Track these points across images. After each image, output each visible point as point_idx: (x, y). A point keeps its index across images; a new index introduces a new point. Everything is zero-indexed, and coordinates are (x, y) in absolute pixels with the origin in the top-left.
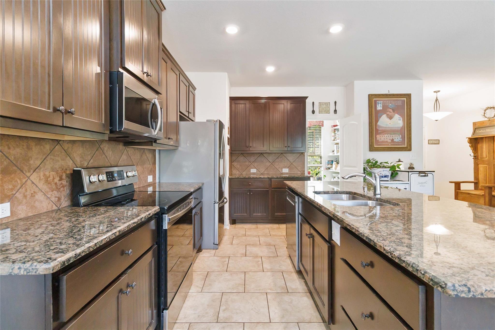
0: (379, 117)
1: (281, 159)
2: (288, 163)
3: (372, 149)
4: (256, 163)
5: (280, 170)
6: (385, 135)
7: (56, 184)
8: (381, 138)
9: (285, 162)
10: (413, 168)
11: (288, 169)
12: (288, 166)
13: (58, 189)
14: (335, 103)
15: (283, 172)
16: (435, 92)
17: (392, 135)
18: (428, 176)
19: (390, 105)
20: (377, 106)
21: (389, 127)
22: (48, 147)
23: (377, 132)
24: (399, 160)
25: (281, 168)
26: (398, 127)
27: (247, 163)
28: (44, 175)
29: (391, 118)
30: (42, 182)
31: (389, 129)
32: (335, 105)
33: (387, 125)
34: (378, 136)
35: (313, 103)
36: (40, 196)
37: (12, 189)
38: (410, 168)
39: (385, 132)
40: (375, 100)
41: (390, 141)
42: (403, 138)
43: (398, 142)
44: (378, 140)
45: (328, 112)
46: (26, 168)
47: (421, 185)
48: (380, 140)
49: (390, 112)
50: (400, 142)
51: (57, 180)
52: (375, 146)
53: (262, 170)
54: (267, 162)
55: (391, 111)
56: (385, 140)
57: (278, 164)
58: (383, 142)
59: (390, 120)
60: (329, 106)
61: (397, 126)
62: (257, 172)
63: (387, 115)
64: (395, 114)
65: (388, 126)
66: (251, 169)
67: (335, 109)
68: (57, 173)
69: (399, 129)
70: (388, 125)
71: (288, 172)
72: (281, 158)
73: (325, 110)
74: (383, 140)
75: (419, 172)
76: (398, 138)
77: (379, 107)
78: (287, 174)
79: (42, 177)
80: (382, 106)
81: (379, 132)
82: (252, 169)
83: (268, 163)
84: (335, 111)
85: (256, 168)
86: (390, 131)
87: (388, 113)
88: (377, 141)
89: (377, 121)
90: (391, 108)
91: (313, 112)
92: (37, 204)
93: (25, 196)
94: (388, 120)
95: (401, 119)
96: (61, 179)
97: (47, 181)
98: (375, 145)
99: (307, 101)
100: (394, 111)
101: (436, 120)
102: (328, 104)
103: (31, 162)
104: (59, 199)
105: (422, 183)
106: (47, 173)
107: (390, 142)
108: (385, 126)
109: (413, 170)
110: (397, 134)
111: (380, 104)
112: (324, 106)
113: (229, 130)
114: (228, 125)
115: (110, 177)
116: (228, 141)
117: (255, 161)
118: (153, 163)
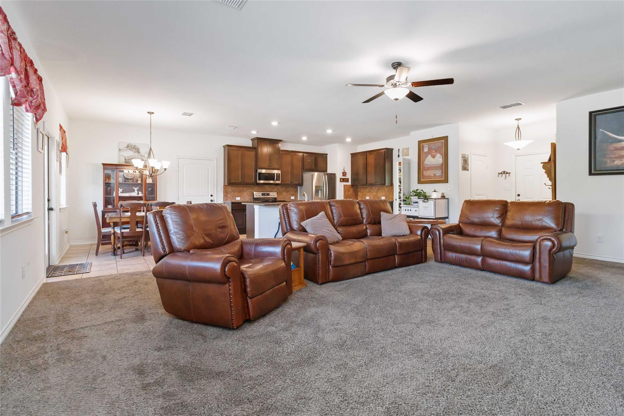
2: (385, 193)
3: (420, 182)
5: (380, 198)
6: (429, 171)
8: (427, 173)
9: (383, 192)
11: (384, 197)
13: (250, 196)
16: (516, 119)
17: (435, 171)
19: (433, 147)
20: (424, 149)
21: (433, 165)
22: (246, 187)
24: (435, 190)
25: (382, 196)
26: (439, 164)
27: (365, 193)
29: (434, 157)
34: (424, 172)
35: (399, 149)
37: (240, 195)
40: (422, 145)
41: (433, 175)
42: (442, 172)
43: (439, 176)
45: (407, 155)
48: (426, 175)
49: (433, 152)
52: (422, 180)
53: (372, 198)
54: (374, 192)
56: (429, 175)
57: (379, 193)
59: (433, 159)
60: (408, 151)
62: (369, 198)
63: (432, 155)
64: (437, 154)
65: (432, 164)
66: (366, 197)
69: (440, 165)
71: (385, 199)
72: (381, 189)
73: (405, 154)
76: (439, 173)
77: (426, 150)
79: (246, 193)
80: (427, 149)
81: (425, 169)
85: (369, 196)
86: (433, 168)
87: (432, 153)
88: (423, 176)
90: (434, 149)
91: (399, 156)
92: (245, 199)
93: (243, 197)
94: (432, 159)
95: (441, 157)
96: (251, 194)
97: (248, 194)
99: (394, 150)
100: (436, 151)
101: (518, 149)
102: (407, 149)
103: (244, 190)
105: (425, 207)
110: (438, 170)
111: (426, 148)
112: (405, 151)
113: (344, 174)
114: (343, 171)
115: (263, 194)
116: (343, 180)
117: (368, 192)
118: (295, 192)
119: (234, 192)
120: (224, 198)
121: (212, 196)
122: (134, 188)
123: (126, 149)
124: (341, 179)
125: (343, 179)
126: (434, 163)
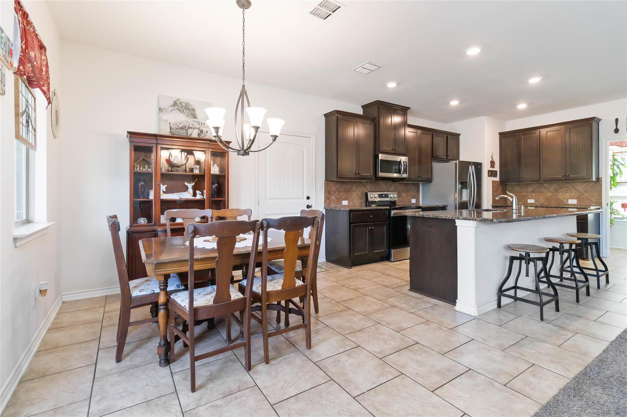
1: (567, 189)
2: (577, 193)
4: (534, 194)
5: (565, 201)
7: (360, 197)
9: (571, 192)
11: (576, 200)
12: (577, 196)
13: (361, 199)
15: (569, 203)
22: (358, 184)
25: (566, 199)
27: (524, 194)
28: (357, 193)
30: (356, 196)
35: (618, 119)
36: (355, 200)
37: (348, 197)
46: (352, 191)
51: (361, 196)
53: (542, 201)
54: (548, 192)
57: (563, 194)
62: (535, 202)
68: (361, 193)
71: (576, 203)
72: (566, 187)
78: (574, 205)
79: (356, 194)
82: (529, 199)
83: (549, 193)
85: (533, 198)
91: (617, 131)
92: (355, 203)
93: (351, 200)
97: (358, 196)
103: (353, 189)
104: (362, 202)
106: (358, 193)
113: (492, 164)
114: (491, 159)
115: (380, 196)
116: (492, 174)
117: (533, 192)
118: (416, 192)
119: (340, 192)
120: (325, 202)
121: (308, 198)
122: (186, 184)
123: (170, 109)
124: (489, 171)
125: (492, 172)
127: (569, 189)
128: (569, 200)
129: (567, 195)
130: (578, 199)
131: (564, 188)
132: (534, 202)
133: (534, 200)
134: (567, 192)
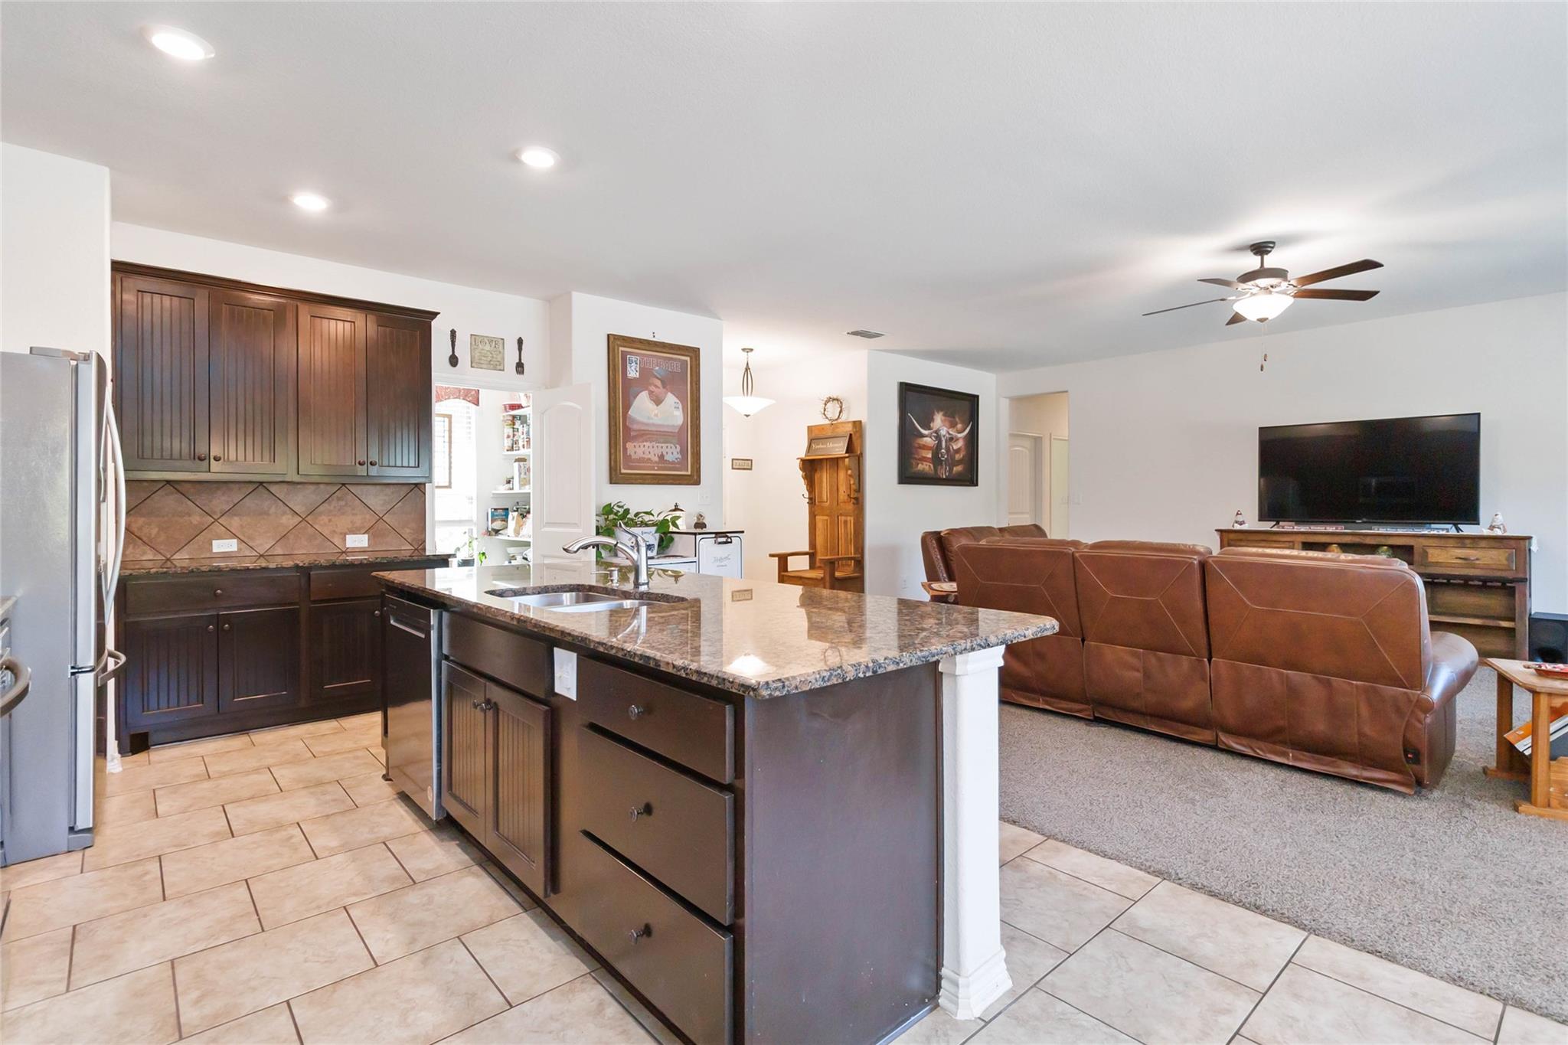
0: (632, 398)
1: (342, 503)
2: (368, 516)
3: (616, 477)
4: (236, 518)
5: (337, 541)
6: (645, 443)
8: (638, 450)
9: (353, 514)
10: (704, 526)
11: (366, 536)
12: (367, 526)
14: (520, 342)
15: (347, 546)
16: (744, 350)
17: (660, 445)
18: (731, 542)
19: (657, 368)
20: (628, 368)
21: (654, 425)
23: (628, 438)
24: (676, 506)
25: (341, 534)
26: (673, 426)
29: (658, 401)
31: (654, 429)
32: (520, 349)
33: (649, 418)
34: (629, 445)
35: (453, 333)
38: (697, 525)
39: (645, 435)
40: (622, 351)
41: (657, 459)
42: (683, 452)
43: (673, 463)
44: (630, 455)
45: (499, 366)
47: (718, 563)
48: (633, 457)
49: (656, 386)
50: (677, 464)
52: (623, 471)
53: (263, 544)
54: (284, 513)
55: (659, 383)
56: (646, 456)
57: (330, 521)
58: (641, 460)
59: (655, 406)
60: (501, 349)
61: (670, 423)
62: (240, 549)
63: (651, 393)
64: (666, 394)
65: (651, 421)
66: (214, 542)
67: (520, 359)
69: (676, 430)
70: (652, 419)
71: (367, 545)
72: (339, 499)
73: (489, 359)
74: (642, 455)
75: (716, 533)
76: (672, 453)
77: (633, 372)
78: (363, 551)
80: (638, 369)
81: (632, 434)
82: (220, 538)
83: (290, 516)
84: (520, 367)
85: (235, 536)
86: (657, 435)
87: (652, 388)
88: (627, 458)
89: (627, 407)
90: (660, 377)
91: (454, 361)
94: (651, 405)
95: (680, 406)
98: (625, 469)
99: (435, 324)
100: (664, 384)
101: (747, 416)
102: (498, 343)
107: (656, 462)
108: (645, 420)
109: (704, 530)
110: (671, 443)
111: (633, 364)
112: (487, 347)
117: (231, 513)
126: (657, 421)
127: (346, 504)
128: (347, 536)
129: (343, 522)
130: (371, 531)
131: (333, 500)
132: (234, 548)
133: (235, 541)
134: (343, 514)
